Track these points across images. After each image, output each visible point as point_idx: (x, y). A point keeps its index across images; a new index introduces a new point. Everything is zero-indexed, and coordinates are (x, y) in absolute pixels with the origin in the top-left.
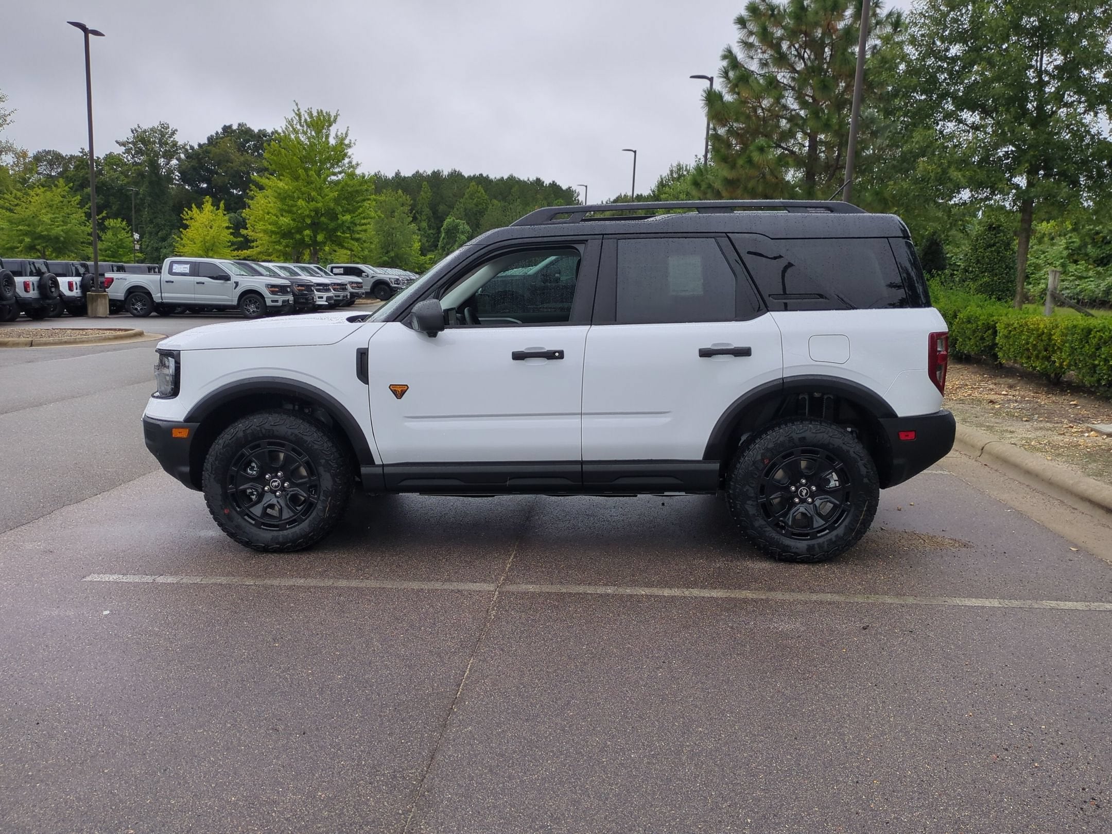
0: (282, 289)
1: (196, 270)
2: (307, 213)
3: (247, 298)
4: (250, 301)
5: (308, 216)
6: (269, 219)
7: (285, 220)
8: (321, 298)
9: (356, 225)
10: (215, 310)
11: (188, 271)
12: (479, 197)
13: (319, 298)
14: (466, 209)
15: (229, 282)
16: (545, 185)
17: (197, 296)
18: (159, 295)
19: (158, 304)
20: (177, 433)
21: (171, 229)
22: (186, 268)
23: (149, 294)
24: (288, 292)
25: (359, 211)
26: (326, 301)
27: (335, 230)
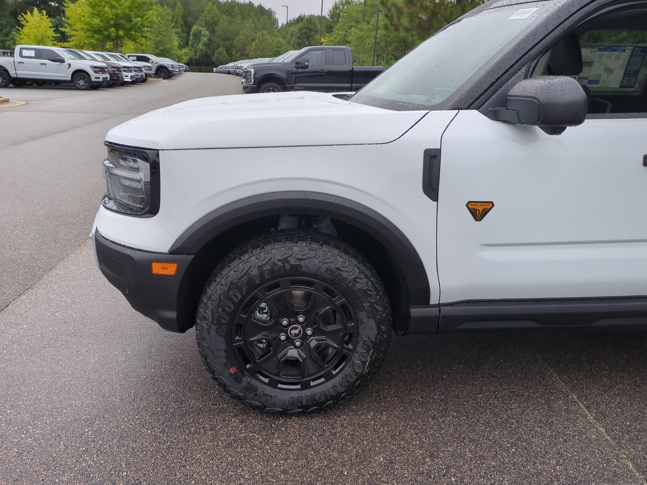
0: (102, 70)
1: (39, 55)
2: (111, 16)
3: (78, 76)
4: (80, 78)
5: (112, 19)
6: (85, 20)
7: (96, 21)
8: (127, 77)
9: (144, 26)
10: (53, 84)
11: (34, 55)
12: (213, 13)
13: (126, 76)
14: (206, 20)
15: (64, 64)
16: (254, 6)
17: (42, 73)
18: (14, 72)
19: (14, 78)
20: (157, 269)
21: (11, 28)
22: (32, 53)
23: (6, 71)
24: (105, 72)
25: (145, 17)
26: (131, 79)
27: (130, 30)
